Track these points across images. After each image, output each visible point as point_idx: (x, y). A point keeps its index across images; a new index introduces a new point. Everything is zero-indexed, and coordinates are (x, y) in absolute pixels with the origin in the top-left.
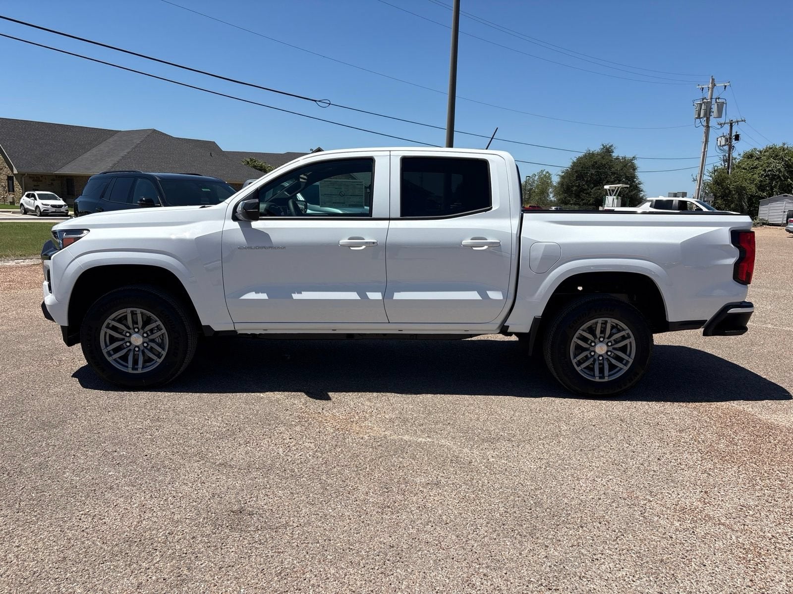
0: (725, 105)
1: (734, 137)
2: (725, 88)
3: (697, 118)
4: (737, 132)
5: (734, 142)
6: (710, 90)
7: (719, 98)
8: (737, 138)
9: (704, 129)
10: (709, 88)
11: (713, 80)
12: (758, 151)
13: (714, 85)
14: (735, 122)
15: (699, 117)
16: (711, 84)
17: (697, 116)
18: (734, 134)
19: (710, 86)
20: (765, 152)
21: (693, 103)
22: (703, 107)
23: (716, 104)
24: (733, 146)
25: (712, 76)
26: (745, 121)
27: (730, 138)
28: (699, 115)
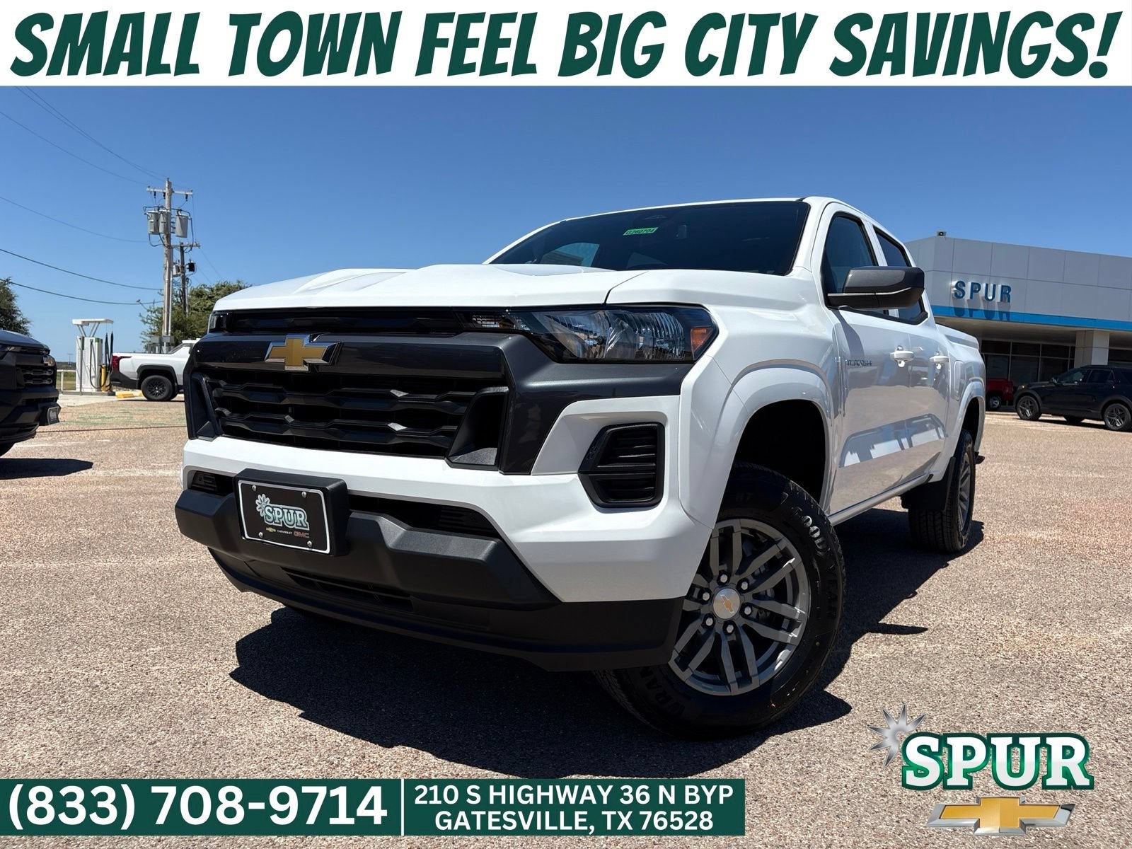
0: (189, 221)
1: (188, 266)
2: (187, 198)
3: (153, 233)
4: (190, 261)
5: (188, 273)
6: (166, 196)
7: (181, 210)
8: (192, 267)
9: (165, 250)
10: (165, 193)
11: (169, 183)
12: (208, 288)
13: (172, 191)
14: (187, 246)
15: (156, 231)
16: (167, 189)
17: (152, 230)
18: (187, 262)
19: (167, 191)
20: (217, 290)
21: (145, 210)
22: (162, 219)
23: (178, 218)
24: (188, 279)
25: (168, 179)
26: (199, 246)
27: (183, 267)
28: (156, 228)
